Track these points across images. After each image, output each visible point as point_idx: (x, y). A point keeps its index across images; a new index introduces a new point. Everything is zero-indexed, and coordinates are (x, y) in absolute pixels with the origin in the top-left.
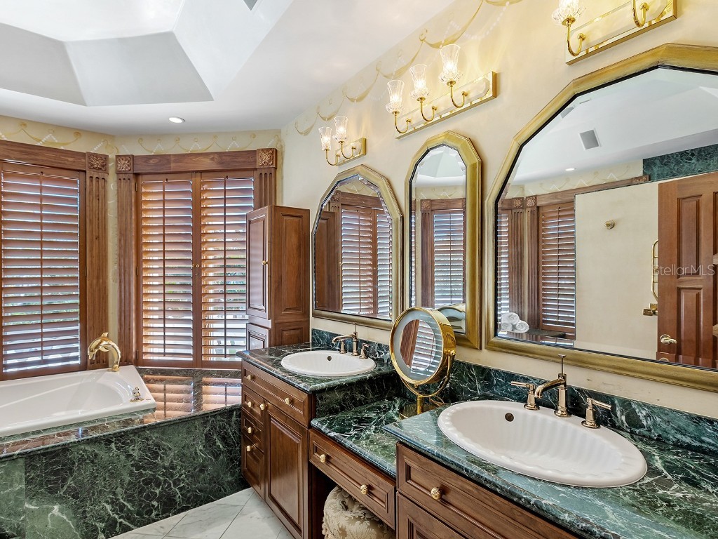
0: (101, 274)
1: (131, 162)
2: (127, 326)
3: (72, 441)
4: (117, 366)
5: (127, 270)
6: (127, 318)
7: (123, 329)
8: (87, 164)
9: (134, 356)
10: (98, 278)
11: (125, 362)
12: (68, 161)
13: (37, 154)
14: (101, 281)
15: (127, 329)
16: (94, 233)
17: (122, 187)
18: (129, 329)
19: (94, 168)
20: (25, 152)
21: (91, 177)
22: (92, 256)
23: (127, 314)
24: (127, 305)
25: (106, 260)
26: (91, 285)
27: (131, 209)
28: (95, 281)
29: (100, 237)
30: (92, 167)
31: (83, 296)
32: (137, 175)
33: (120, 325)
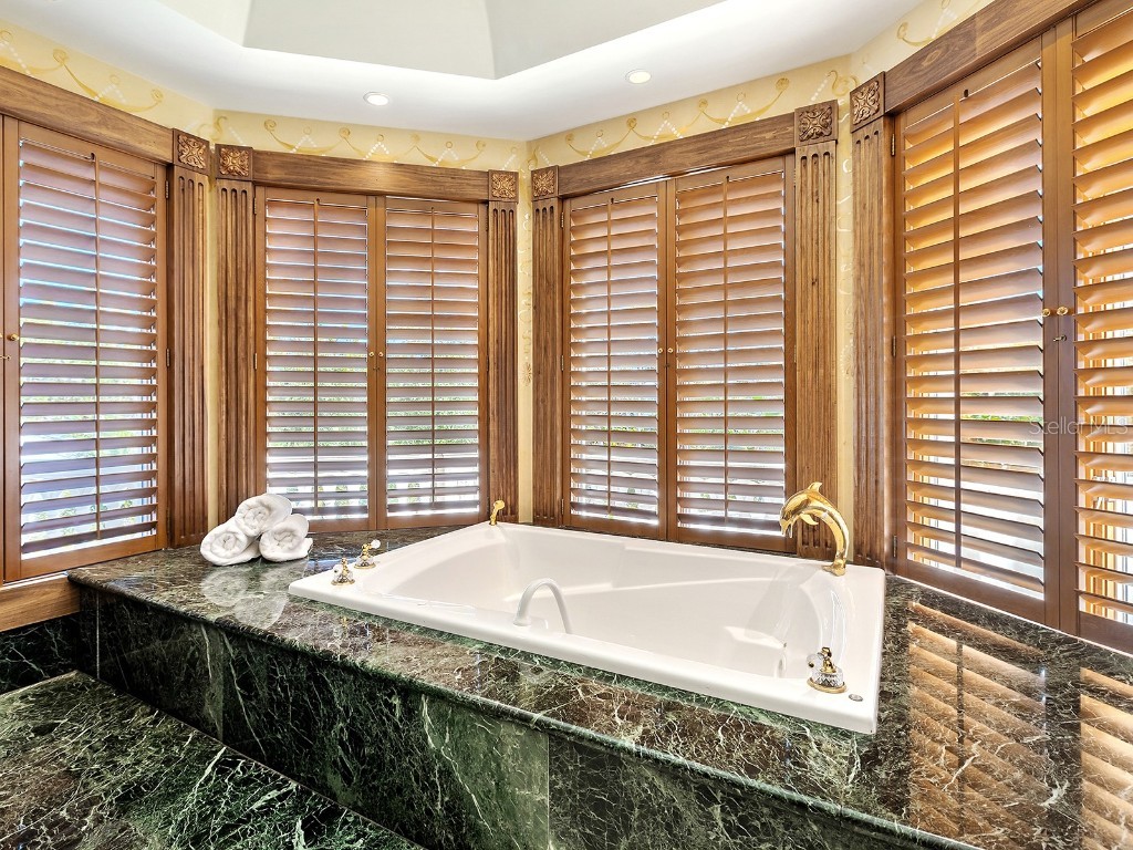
0: (821, 356)
1: (881, 91)
2: (872, 474)
3: (627, 745)
4: (841, 562)
5: (872, 344)
6: (872, 456)
7: (864, 481)
8: (797, 134)
9: (886, 548)
10: (816, 366)
11: (865, 555)
12: (764, 139)
13: (720, 146)
14: (821, 371)
15: (872, 480)
16: (809, 274)
17: (863, 157)
18: (877, 482)
19: (809, 137)
20: (704, 148)
21: (804, 158)
22: (805, 322)
23: (872, 445)
24: (872, 426)
25: (833, 328)
26: (803, 381)
27: (880, 201)
28: (810, 373)
29: (821, 280)
30: (807, 137)
31: (790, 402)
32: (893, 116)
33: (859, 469)
